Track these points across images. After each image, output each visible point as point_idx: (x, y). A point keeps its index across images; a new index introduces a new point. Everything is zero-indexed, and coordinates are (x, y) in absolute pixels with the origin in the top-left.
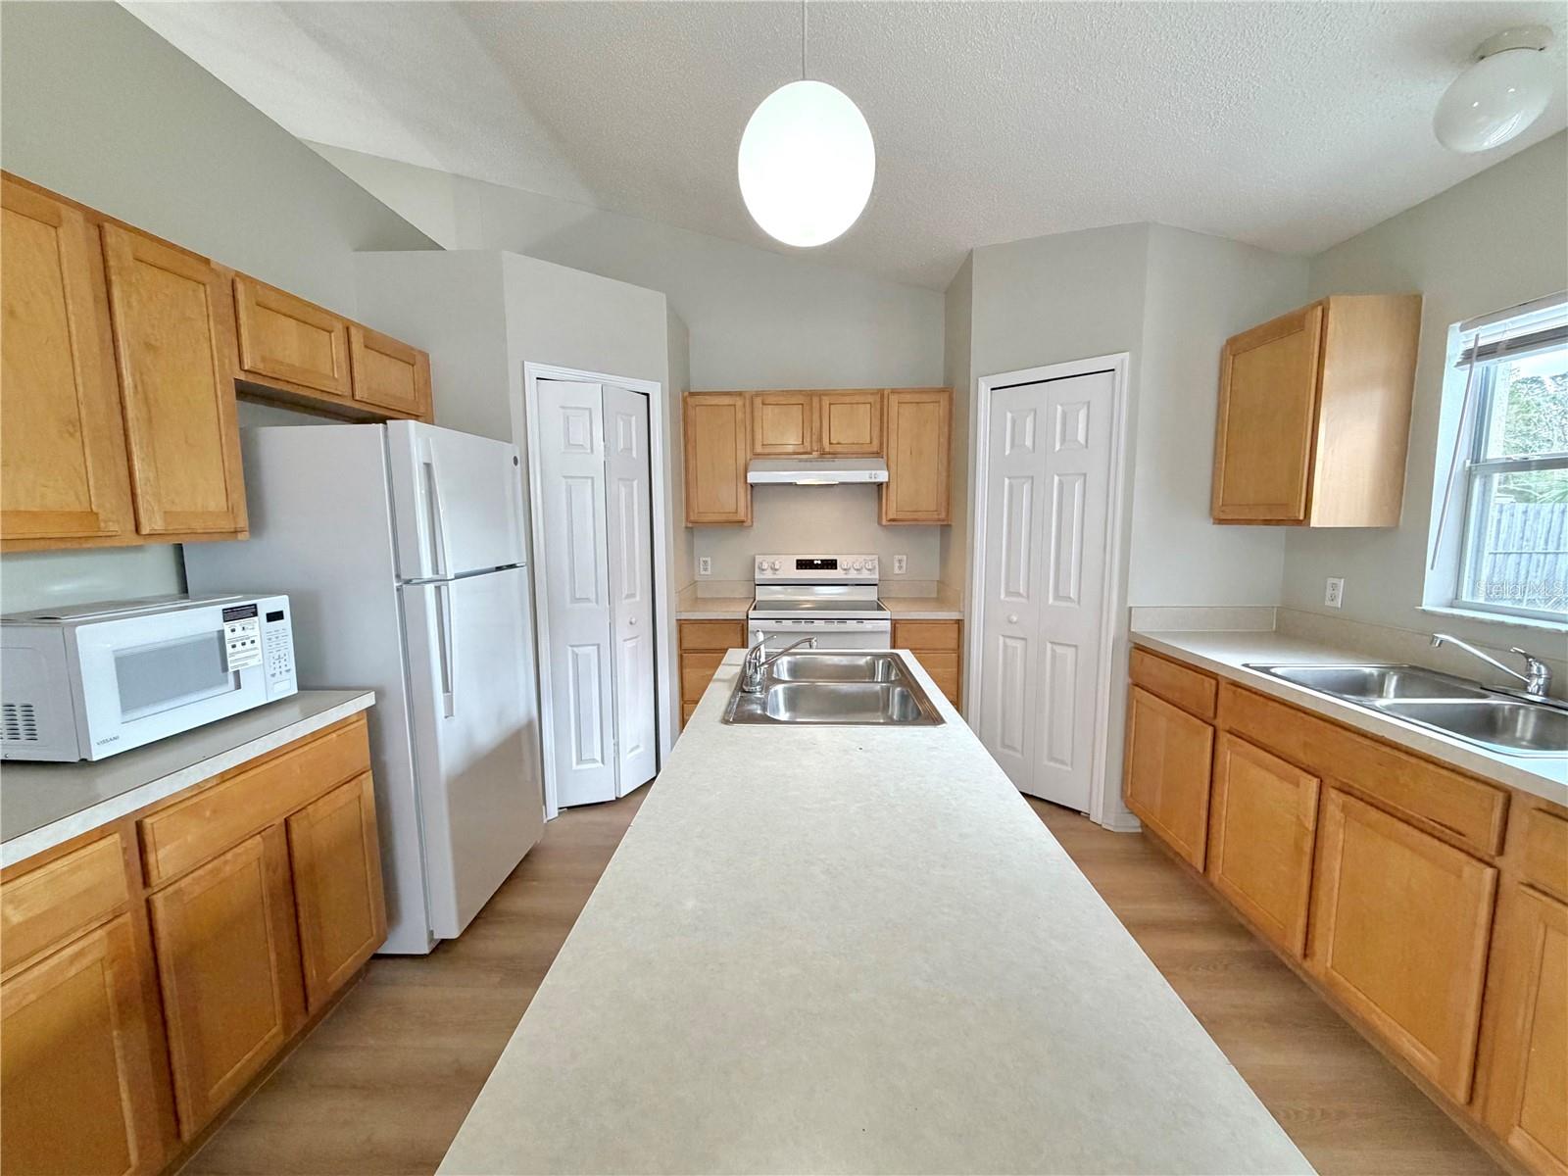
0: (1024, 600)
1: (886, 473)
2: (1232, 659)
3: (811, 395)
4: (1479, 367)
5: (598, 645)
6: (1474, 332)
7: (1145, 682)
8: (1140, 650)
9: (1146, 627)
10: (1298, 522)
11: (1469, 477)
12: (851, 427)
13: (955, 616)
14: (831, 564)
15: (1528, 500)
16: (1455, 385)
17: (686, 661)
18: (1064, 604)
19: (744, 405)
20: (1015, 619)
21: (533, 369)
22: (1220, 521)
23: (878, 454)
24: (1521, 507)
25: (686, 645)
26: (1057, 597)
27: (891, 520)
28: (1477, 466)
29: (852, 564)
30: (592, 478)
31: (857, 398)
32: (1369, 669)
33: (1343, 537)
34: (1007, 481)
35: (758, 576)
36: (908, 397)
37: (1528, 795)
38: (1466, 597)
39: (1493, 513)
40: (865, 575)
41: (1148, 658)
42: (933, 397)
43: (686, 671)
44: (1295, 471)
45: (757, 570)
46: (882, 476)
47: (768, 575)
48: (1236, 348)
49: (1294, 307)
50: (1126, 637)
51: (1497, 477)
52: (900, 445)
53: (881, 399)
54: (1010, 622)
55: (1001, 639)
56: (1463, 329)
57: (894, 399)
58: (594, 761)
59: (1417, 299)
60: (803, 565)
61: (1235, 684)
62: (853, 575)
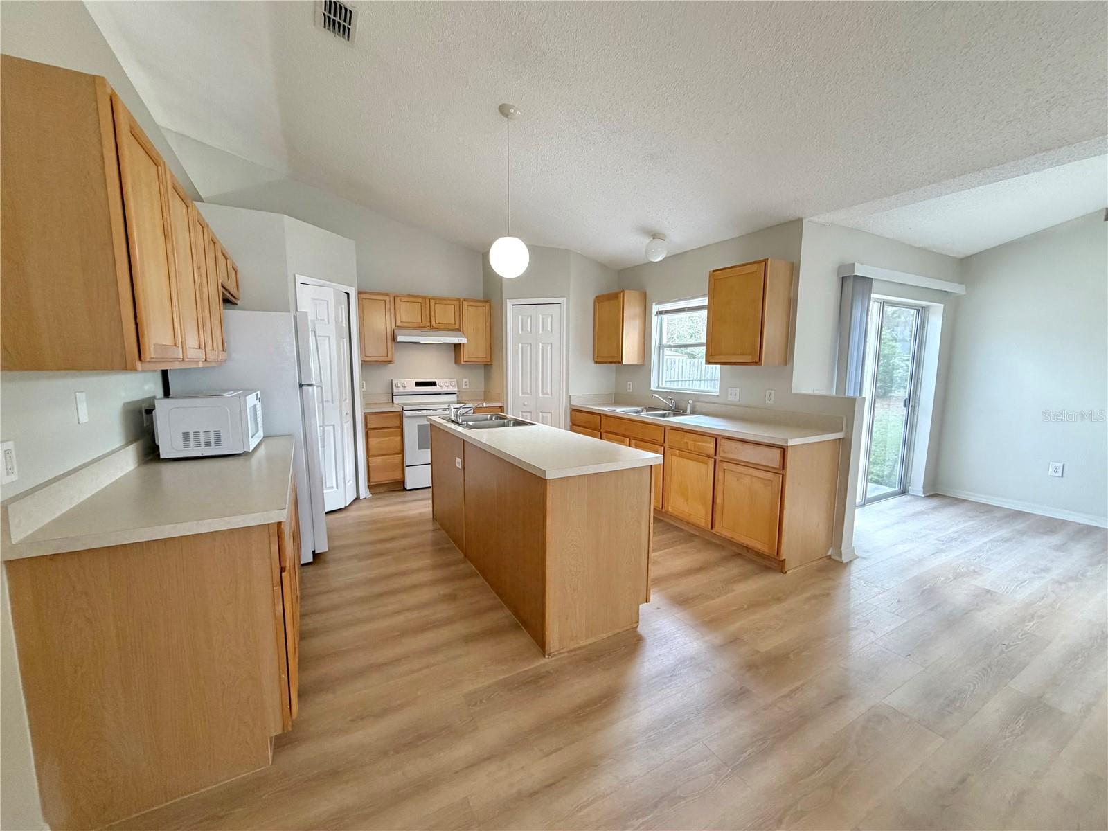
0: (530, 396)
1: (466, 339)
2: (605, 409)
3: (424, 298)
4: (660, 316)
5: (334, 426)
6: (659, 306)
7: (577, 423)
8: (574, 411)
9: (576, 403)
10: (619, 363)
11: (659, 348)
12: (445, 315)
13: (500, 405)
14: (434, 384)
15: (694, 358)
16: (655, 320)
17: (370, 435)
18: (546, 396)
19: (390, 301)
20: (526, 404)
21: (300, 278)
22: (596, 363)
23: (459, 329)
24: (689, 360)
25: (369, 426)
26: (543, 393)
27: (466, 362)
28: (661, 347)
29: (444, 384)
30: (329, 337)
31: (448, 302)
32: (639, 409)
33: (630, 367)
34: (520, 345)
35: (396, 391)
36: (471, 303)
37: (669, 426)
38: (660, 386)
39: (665, 360)
40: (451, 389)
41: (578, 414)
42: (483, 304)
43: (370, 440)
44: (618, 347)
45: (394, 388)
46: (464, 340)
47: (401, 390)
48: (599, 300)
49: (615, 289)
50: (569, 407)
51: (665, 349)
52: (469, 325)
53: (458, 303)
54: (524, 405)
55: (521, 413)
56: (656, 305)
57: (465, 304)
58: (333, 487)
59: (645, 293)
60: (418, 384)
61: (606, 416)
62: (445, 389)
